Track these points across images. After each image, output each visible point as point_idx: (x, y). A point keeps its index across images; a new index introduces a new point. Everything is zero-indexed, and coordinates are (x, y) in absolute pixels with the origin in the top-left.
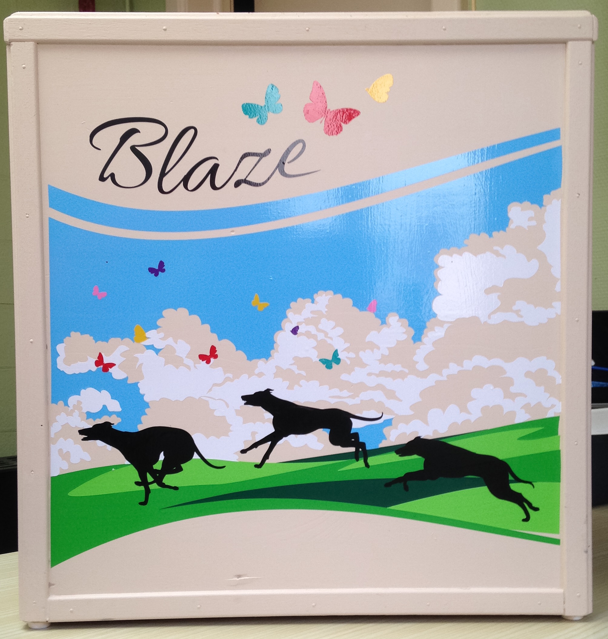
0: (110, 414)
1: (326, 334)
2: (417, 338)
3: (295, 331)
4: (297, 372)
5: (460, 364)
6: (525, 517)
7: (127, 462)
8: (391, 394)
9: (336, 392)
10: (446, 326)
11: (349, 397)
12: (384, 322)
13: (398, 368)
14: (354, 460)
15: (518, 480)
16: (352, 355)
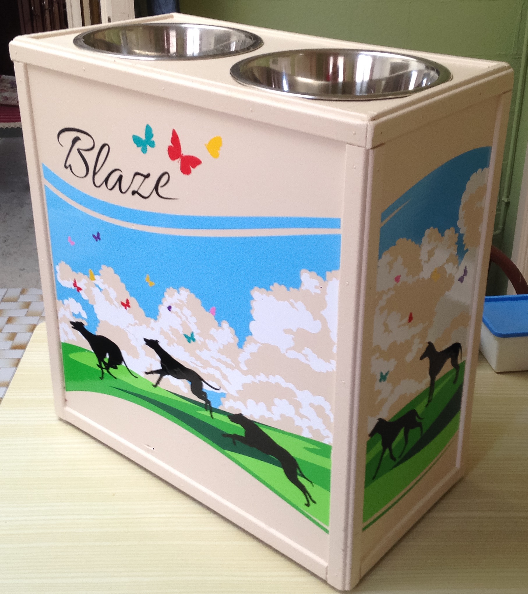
0: (83, 318)
1: (187, 319)
2: (240, 345)
3: (169, 308)
4: (172, 336)
5: (267, 376)
6: (306, 503)
7: (92, 351)
8: (225, 377)
9: (193, 359)
10: (259, 345)
11: (201, 367)
12: (220, 325)
13: (229, 361)
14: (204, 409)
15: (303, 476)
16: (202, 339)
